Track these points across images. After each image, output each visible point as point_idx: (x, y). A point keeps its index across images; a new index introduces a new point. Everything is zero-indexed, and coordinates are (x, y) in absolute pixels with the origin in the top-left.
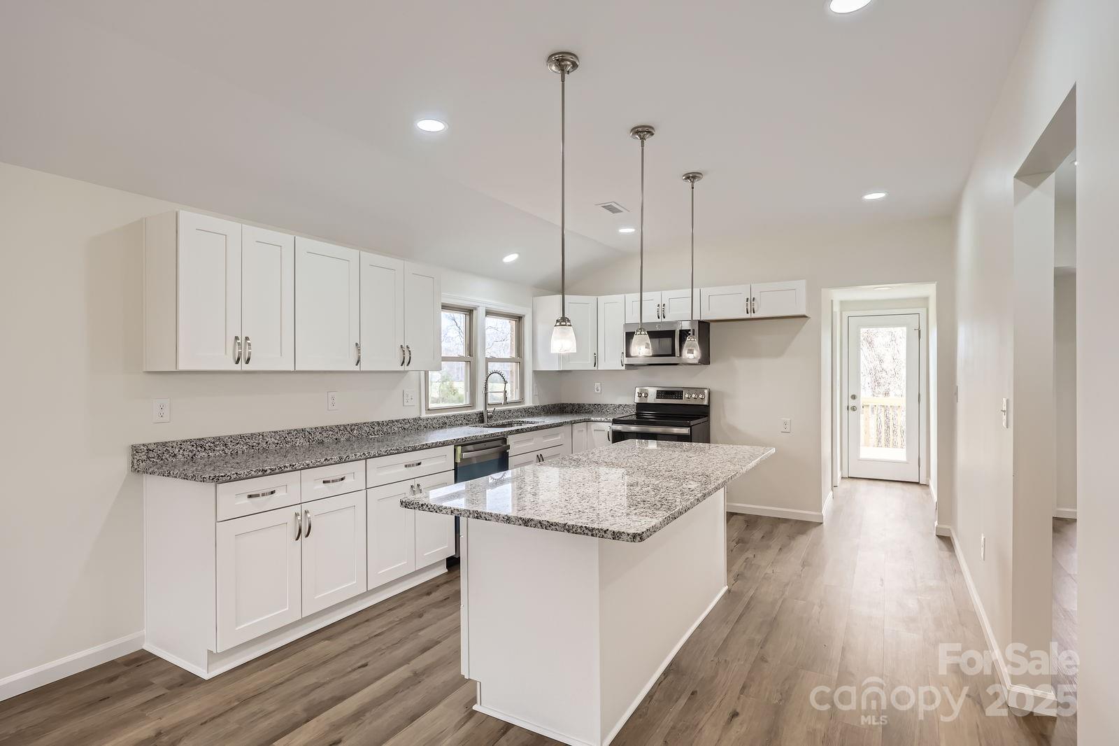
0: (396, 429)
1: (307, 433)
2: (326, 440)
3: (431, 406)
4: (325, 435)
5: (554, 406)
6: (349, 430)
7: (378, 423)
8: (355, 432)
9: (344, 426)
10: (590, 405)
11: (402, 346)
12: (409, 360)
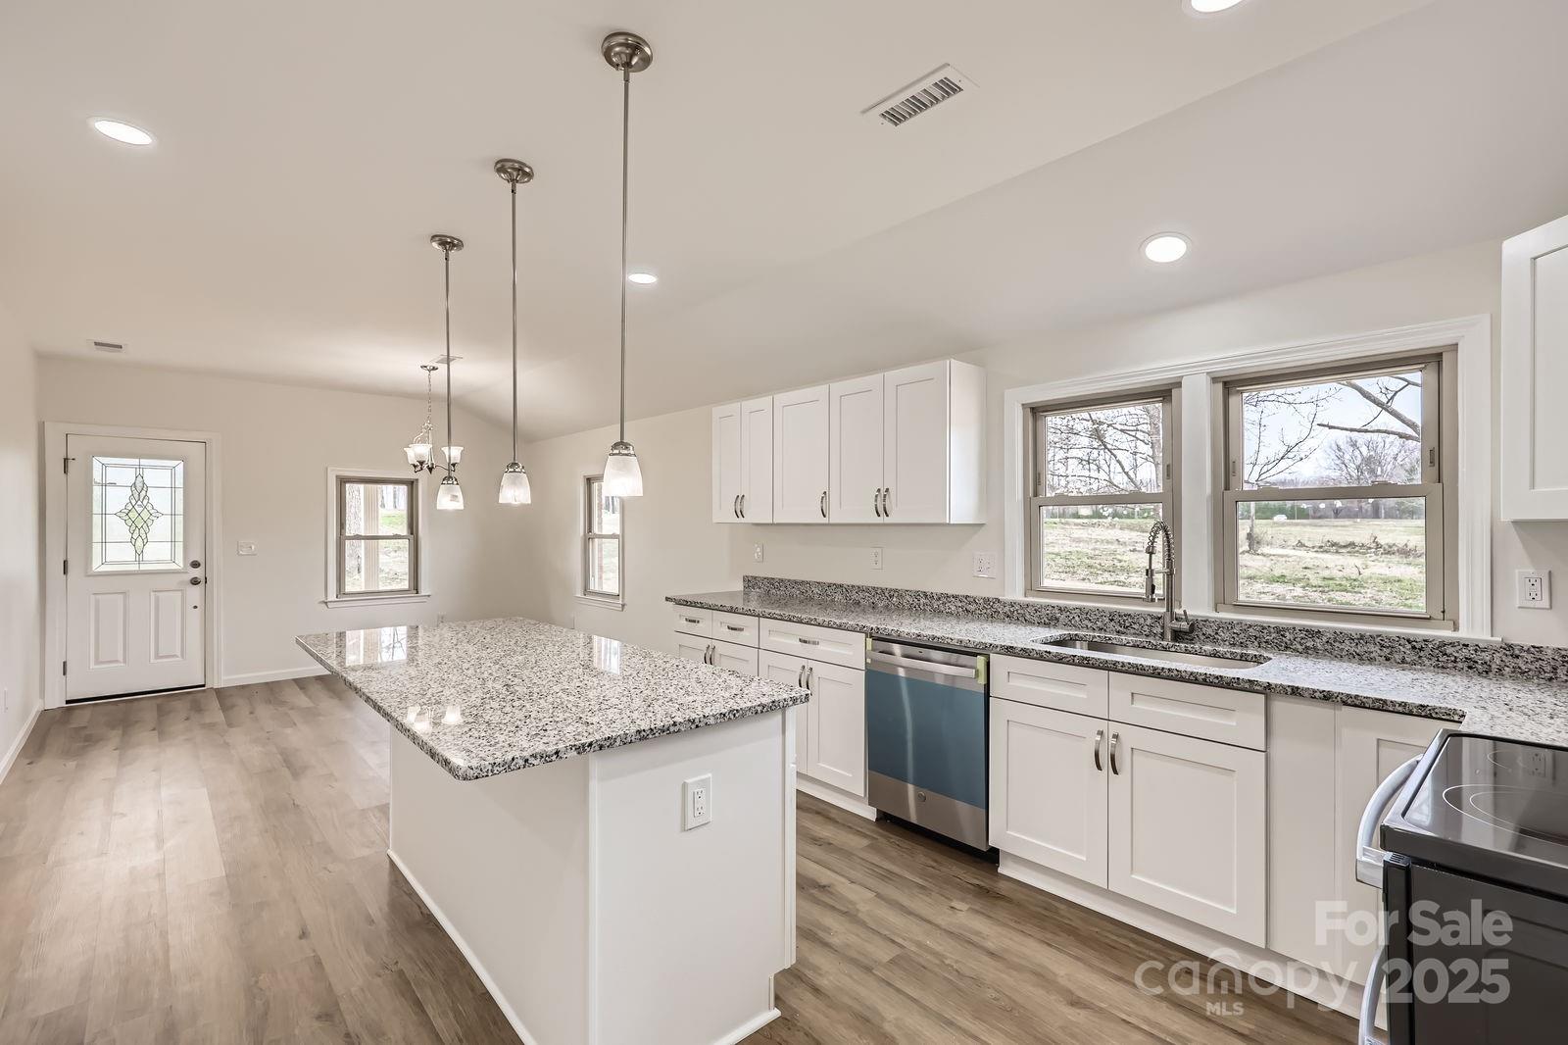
0: (953, 608)
1: (844, 590)
2: (862, 602)
4: (861, 595)
6: (887, 594)
7: (926, 595)
8: (895, 599)
9: (882, 589)
11: (879, 490)
12: (885, 508)
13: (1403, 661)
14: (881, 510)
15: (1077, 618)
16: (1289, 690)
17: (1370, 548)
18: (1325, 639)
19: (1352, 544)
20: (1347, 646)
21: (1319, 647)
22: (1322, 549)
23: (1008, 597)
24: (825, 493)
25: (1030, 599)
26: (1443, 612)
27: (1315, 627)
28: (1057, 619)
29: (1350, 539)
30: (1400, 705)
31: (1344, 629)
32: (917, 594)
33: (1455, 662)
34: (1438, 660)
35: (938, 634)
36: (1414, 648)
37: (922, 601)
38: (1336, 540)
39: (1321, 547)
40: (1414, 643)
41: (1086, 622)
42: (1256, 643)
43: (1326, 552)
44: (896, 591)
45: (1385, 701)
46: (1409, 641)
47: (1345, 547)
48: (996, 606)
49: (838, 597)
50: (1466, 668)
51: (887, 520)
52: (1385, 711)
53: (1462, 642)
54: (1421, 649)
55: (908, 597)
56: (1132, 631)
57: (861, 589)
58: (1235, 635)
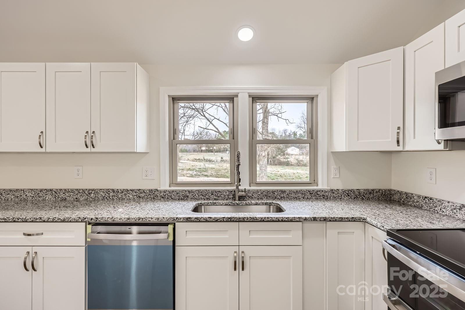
0: (131, 196)
1: (53, 193)
2: (68, 198)
3: (180, 179)
4: (67, 194)
5: (371, 192)
6: (86, 192)
7: (113, 191)
8: (92, 195)
9: (83, 190)
10: (419, 197)
11: (87, 132)
12: (92, 142)
13: (308, 198)
14: (89, 144)
15: (197, 195)
16: (313, 219)
17: (203, 160)
18: (287, 193)
19: (199, 159)
20: (293, 195)
21: (285, 196)
22: (193, 161)
23: (162, 188)
24: (42, 132)
25: (173, 188)
26: (314, 181)
27: (284, 189)
28: (188, 197)
29: (199, 158)
30: (346, 218)
31: (292, 189)
32: (108, 191)
33: (320, 196)
34: (316, 197)
35: (142, 216)
36: (310, 193)
37: (111, 194)
38: (196, 158)
39: (193, 160)
40: (310, 192)
41: (201, 196)
42: (266, 198)
43: (194, 161)
44: (93, 190)
45: (342, 218)
46: (309, 191)
47: (198, 160)
48: (156, 193)
49: (49, 197)
50: (322, 198)
51: (93, 150)
52: (342, 221)
53: (322, 190)
54: (312, 194)
55: (101, 193)
56: (221, 198)
57: (66, 191)
58: (259, 195)
